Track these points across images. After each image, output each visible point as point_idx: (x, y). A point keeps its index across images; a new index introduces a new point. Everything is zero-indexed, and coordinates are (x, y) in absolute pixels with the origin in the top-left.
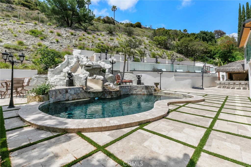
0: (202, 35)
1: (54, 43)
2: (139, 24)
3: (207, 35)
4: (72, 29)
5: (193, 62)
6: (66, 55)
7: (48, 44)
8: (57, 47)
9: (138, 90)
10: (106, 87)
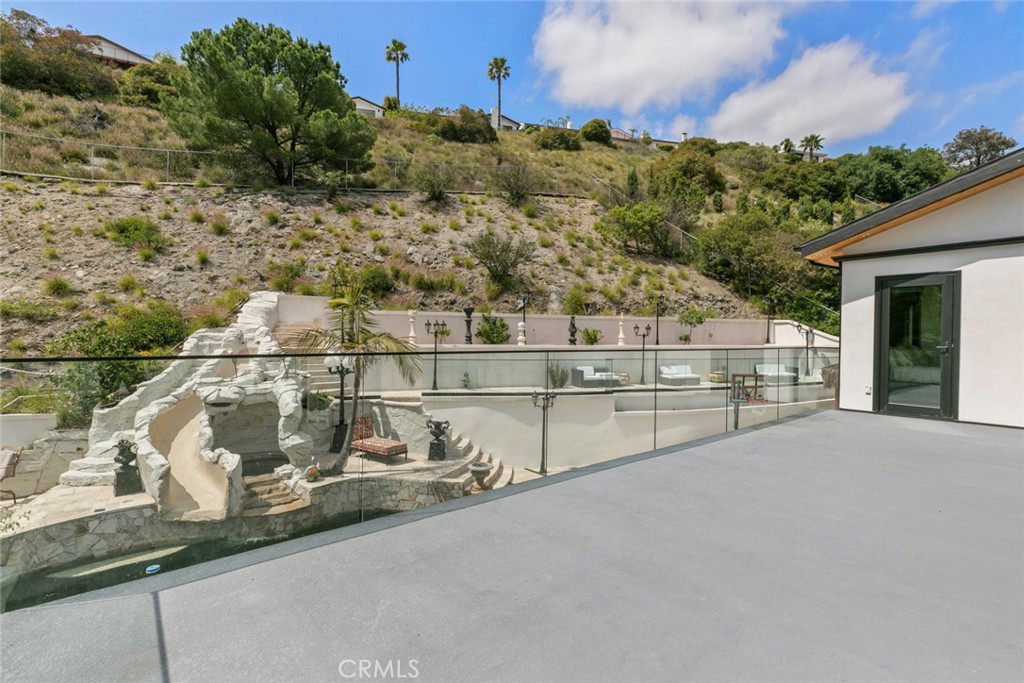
0: (876, 168)
1: (190, 268)
2: (601, 127)
3: (898, 166)
4: (279, 198)
5: (763, 321)
6: (194, 335)
7: (161, 279)
8: (195, 285)
9: (403, 494)
10: (268, 488)
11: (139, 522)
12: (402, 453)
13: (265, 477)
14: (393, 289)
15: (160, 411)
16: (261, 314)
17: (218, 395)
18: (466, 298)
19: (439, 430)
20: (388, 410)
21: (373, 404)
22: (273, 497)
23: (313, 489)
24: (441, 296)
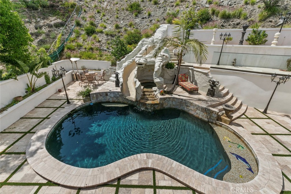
1: (146, 18)
6: (142, 40)
7: (138, 22)
8: (146, 23)
9: (192, 108)
10: (149, 93)
11: (118, 96)
12: (196, 91)
13: (149, 90)
14: (210, 20)
15: (128, 64)
16: (161, 33)
17: (139, 61)
18: (246, 21)
19: (214, 84)
20: (195, 72)
21: (190, 69)
22: (150, 97)
23: (161, 98)
24: (233, 21)
